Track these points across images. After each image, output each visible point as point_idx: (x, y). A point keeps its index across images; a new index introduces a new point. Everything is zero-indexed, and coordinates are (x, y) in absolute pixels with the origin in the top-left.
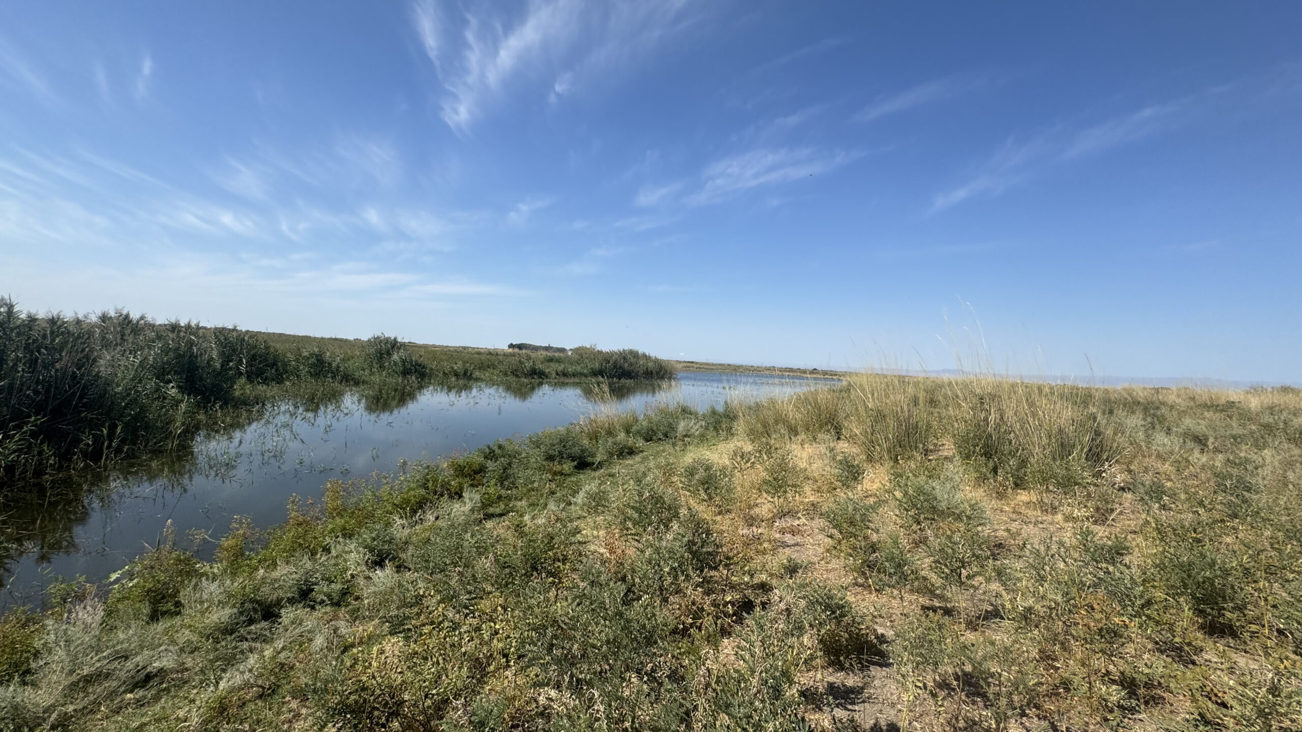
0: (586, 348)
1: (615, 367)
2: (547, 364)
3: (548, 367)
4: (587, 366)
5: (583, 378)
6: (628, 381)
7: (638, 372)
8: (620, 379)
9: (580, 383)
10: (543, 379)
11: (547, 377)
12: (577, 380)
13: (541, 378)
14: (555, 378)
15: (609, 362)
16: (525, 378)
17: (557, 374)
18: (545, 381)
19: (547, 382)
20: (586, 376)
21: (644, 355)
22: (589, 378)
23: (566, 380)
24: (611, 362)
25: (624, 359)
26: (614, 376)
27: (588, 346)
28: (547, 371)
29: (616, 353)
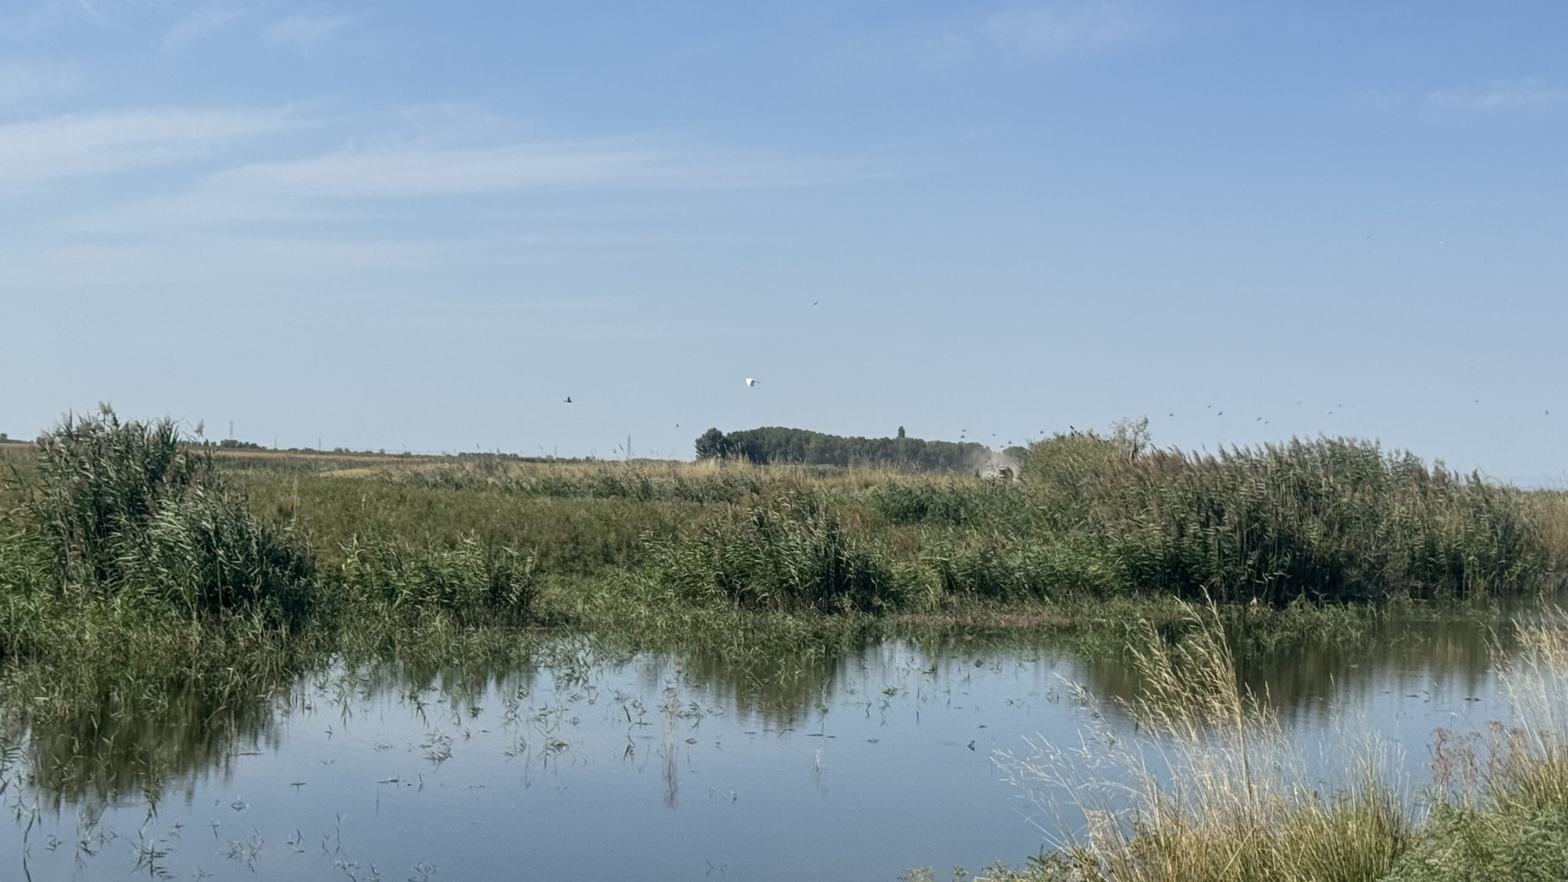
0: (1099, 444)
1: (1254, 539)
2: (897, 533)
3: (906, 549)
4: (1102, 540)
5: (1087, 604)
6: (1328, 615)
7: (1383, 560)
8: (1280, 604)
9: (1071, 629)
10: (878, 612)
11: (898, 600)
12: (1050, 613)
13: (867, 607)
14: (944, 606)
15: (1220, 514)
16: (791, 609)
17: (951, 585)
18: (889, 621)
19: (900, 631)
20: (1098, 592)
21: (1412, 471)
22: (1118, 603)
23: (999, 618)
24: (1230, 516)
25: (1303, 490)
26: (1250, 589)
27: (1106, 432)
28: (898, 568)
29: (1255, 467)
